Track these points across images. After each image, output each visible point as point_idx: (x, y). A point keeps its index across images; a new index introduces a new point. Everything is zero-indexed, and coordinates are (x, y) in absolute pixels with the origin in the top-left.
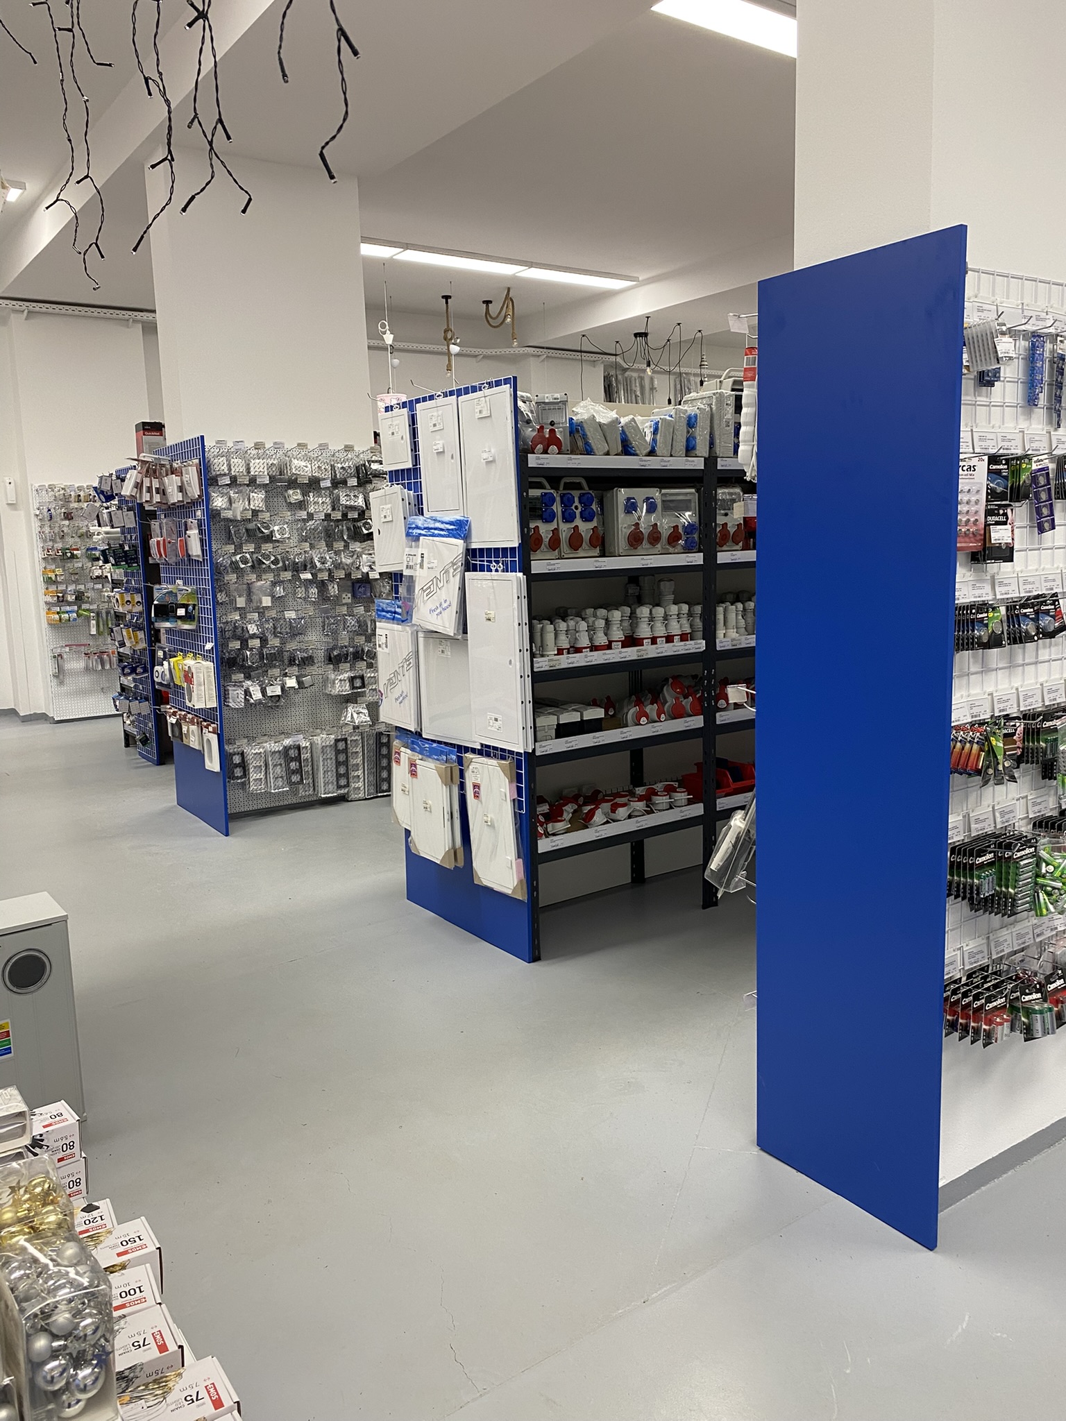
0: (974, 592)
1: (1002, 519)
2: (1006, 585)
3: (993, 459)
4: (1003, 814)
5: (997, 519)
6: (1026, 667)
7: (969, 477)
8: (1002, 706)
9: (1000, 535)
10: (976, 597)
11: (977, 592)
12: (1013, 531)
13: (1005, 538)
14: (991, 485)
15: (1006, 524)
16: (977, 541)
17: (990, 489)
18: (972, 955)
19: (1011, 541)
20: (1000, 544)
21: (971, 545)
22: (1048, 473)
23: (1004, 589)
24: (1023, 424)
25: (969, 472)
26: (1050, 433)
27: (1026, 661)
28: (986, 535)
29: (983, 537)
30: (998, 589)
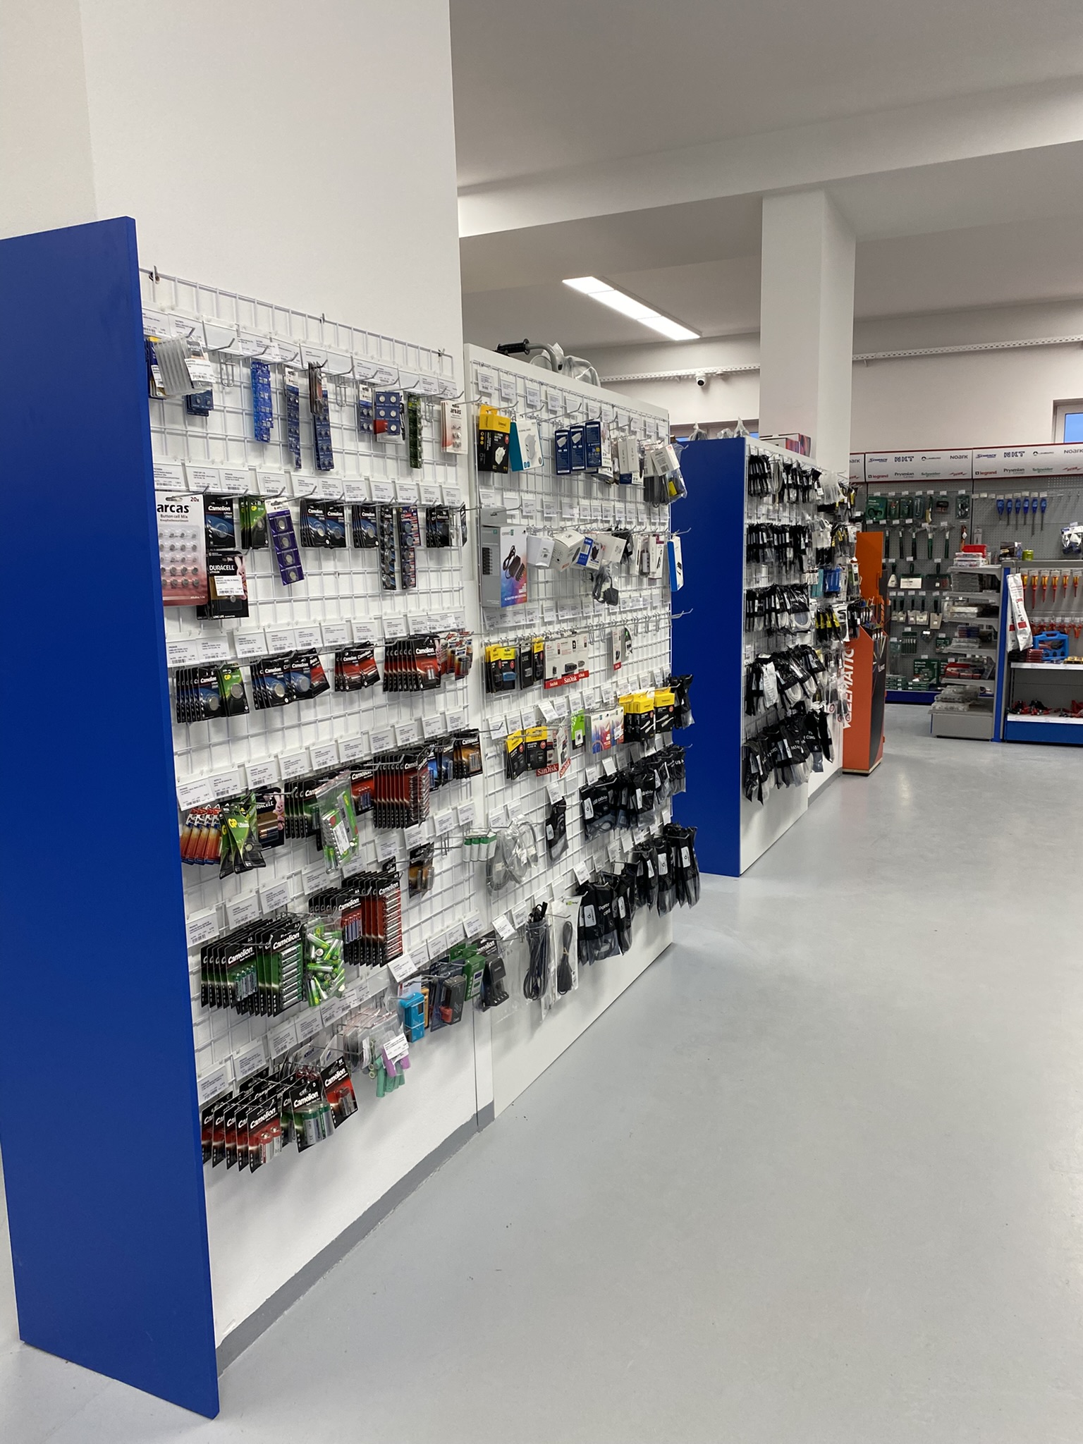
0: (206, 652)
1: (228, 568)
2: (249, 642)
3: (211, 499)
4: (270, 897)
5: (222, 568)
6: (286, 731)
7: (180, 518)
8: (257, 778)
9: (227, 586)
10: (209, 657)
11: (210, 652)
12: (244, 582)
13: (235, 590)
14: (212, 529)
15: (235, 574)
16: (200, 594)
17: (212, 534)
18: (244, 1062)
19: (243, 594)
20: (229, 596)
21: (192, 598)
22: (290, 517)
23: (246, 647)
24: (254, 461)
25: (180, 514)
26: (289, 473)
27: (286, 724)
28: (210, 586)
29: (206, 589)
30: (238, 647)
